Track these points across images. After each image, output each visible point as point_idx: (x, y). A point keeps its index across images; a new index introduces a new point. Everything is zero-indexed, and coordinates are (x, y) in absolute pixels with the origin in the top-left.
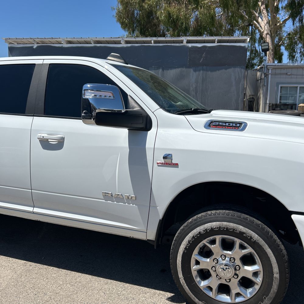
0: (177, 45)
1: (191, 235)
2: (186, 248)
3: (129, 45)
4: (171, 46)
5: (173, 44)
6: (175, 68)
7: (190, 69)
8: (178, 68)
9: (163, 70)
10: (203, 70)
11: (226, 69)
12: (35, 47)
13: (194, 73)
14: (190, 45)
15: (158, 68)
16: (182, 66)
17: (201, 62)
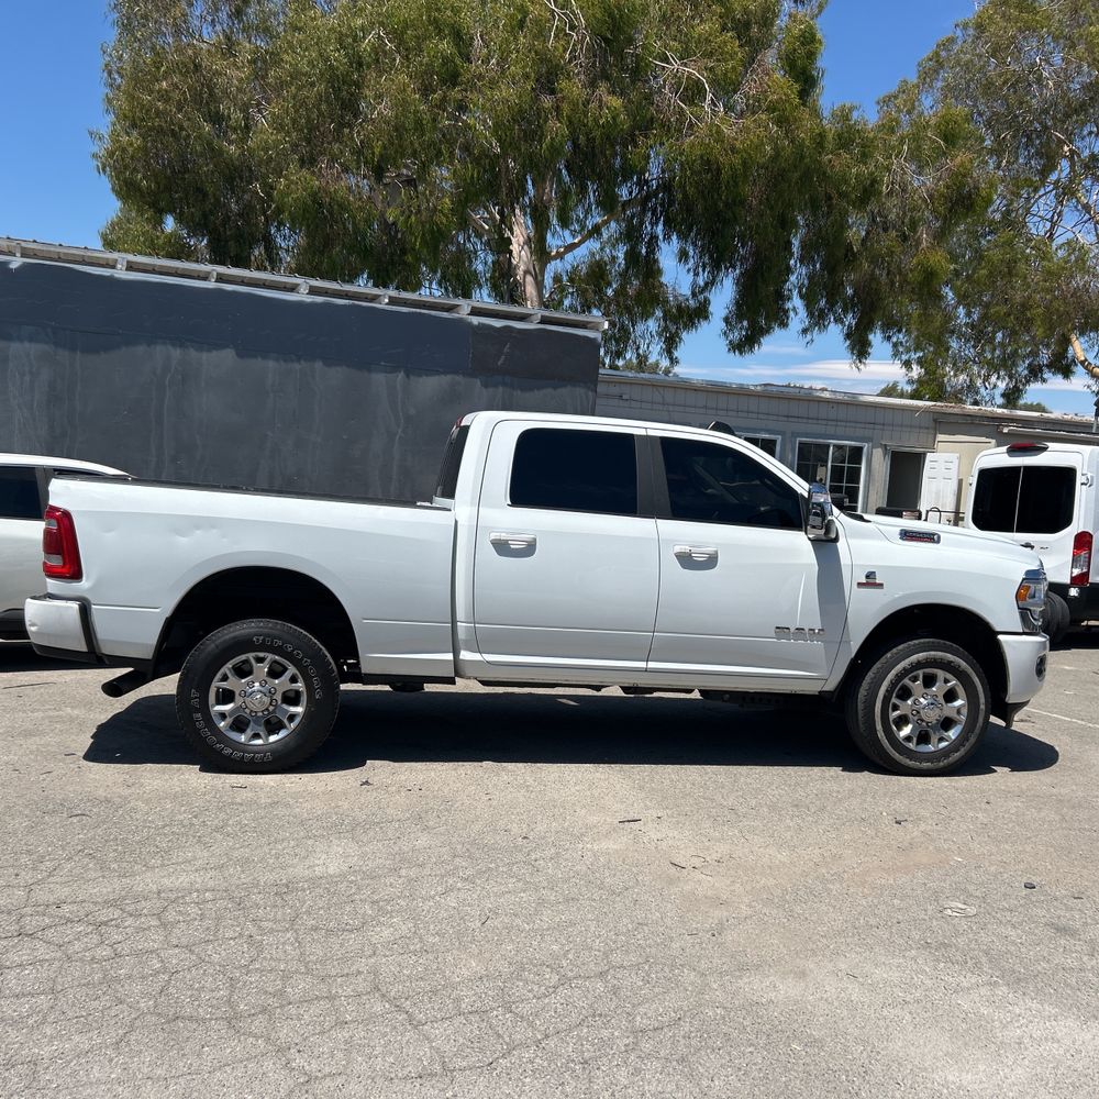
0: (445, 315)
1: (894, 672)
2: (887, 691)
3: (319, 299)
4: (430, 315)
5: (433, 313)
6: (438, 373)
7: (475, 380)
8: (445, 373)
9: (408, 376)
10: (504, 384)
11: (555, 388)
12: (14, 266)
13: (484, 390)
14: (475, 320)
15: (395, 369)
16: (455, 372)
17: (499, 363)
